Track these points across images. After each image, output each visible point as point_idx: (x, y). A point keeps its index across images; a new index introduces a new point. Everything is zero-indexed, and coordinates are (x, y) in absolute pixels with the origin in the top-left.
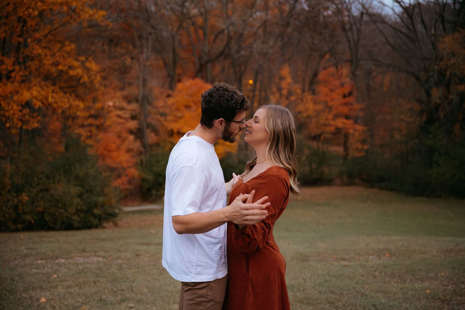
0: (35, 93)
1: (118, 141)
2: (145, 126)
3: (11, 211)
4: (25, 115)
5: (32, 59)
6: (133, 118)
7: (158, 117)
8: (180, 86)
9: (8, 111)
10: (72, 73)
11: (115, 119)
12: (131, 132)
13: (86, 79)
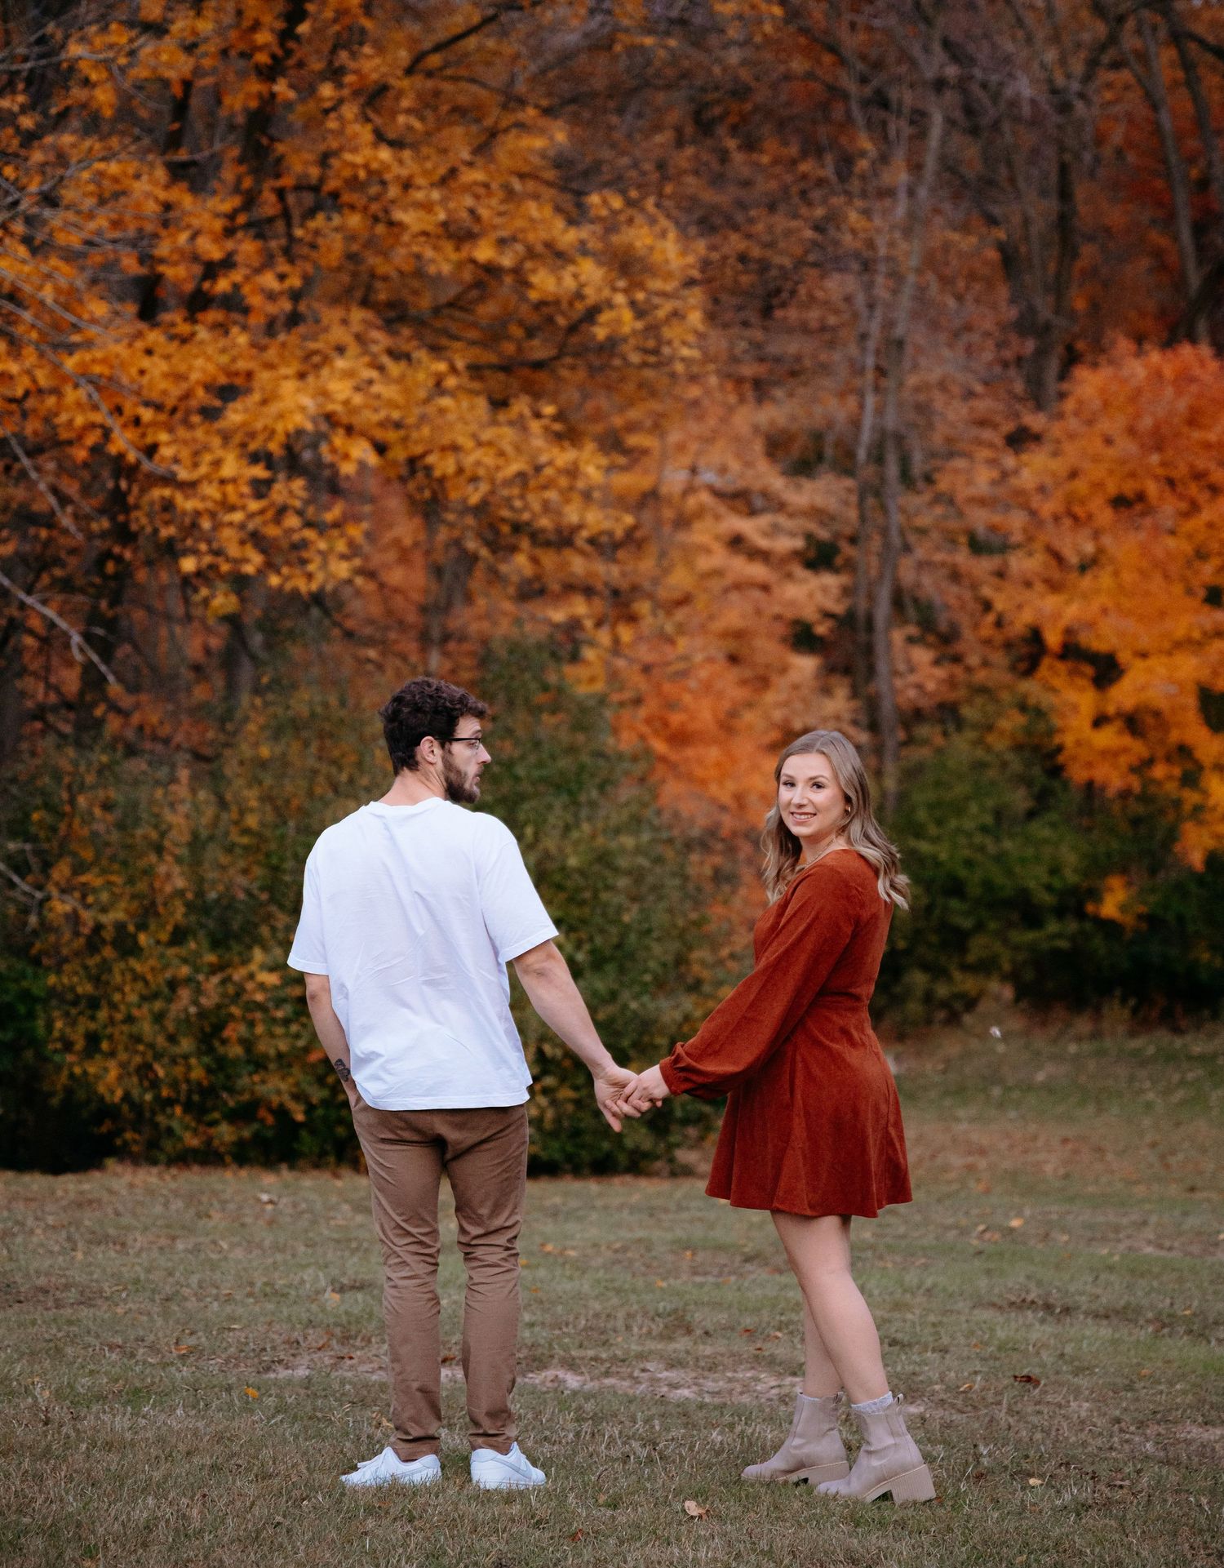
0: (341, 389)
1: (730, 687)
2: (883, 611)
3: (186, 1045)
4: (282, 511)
5: (333, 202)
6: (819, 557)
7: (962, 557)
8: (1088, 383)
9: (189, 487)
10: (545, 282)
11: (719, 557)
12: (802, 638)
13: (620, 319)
